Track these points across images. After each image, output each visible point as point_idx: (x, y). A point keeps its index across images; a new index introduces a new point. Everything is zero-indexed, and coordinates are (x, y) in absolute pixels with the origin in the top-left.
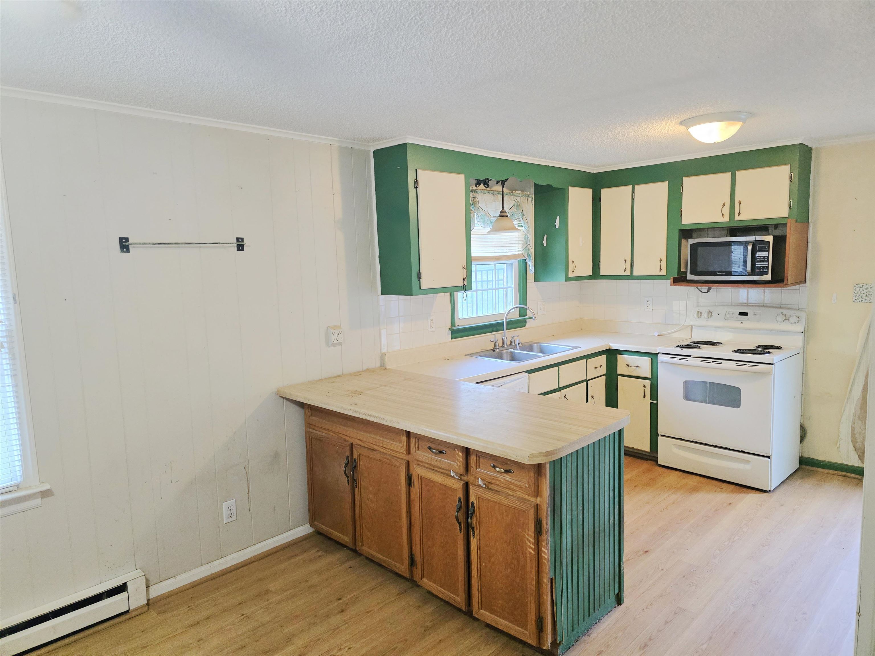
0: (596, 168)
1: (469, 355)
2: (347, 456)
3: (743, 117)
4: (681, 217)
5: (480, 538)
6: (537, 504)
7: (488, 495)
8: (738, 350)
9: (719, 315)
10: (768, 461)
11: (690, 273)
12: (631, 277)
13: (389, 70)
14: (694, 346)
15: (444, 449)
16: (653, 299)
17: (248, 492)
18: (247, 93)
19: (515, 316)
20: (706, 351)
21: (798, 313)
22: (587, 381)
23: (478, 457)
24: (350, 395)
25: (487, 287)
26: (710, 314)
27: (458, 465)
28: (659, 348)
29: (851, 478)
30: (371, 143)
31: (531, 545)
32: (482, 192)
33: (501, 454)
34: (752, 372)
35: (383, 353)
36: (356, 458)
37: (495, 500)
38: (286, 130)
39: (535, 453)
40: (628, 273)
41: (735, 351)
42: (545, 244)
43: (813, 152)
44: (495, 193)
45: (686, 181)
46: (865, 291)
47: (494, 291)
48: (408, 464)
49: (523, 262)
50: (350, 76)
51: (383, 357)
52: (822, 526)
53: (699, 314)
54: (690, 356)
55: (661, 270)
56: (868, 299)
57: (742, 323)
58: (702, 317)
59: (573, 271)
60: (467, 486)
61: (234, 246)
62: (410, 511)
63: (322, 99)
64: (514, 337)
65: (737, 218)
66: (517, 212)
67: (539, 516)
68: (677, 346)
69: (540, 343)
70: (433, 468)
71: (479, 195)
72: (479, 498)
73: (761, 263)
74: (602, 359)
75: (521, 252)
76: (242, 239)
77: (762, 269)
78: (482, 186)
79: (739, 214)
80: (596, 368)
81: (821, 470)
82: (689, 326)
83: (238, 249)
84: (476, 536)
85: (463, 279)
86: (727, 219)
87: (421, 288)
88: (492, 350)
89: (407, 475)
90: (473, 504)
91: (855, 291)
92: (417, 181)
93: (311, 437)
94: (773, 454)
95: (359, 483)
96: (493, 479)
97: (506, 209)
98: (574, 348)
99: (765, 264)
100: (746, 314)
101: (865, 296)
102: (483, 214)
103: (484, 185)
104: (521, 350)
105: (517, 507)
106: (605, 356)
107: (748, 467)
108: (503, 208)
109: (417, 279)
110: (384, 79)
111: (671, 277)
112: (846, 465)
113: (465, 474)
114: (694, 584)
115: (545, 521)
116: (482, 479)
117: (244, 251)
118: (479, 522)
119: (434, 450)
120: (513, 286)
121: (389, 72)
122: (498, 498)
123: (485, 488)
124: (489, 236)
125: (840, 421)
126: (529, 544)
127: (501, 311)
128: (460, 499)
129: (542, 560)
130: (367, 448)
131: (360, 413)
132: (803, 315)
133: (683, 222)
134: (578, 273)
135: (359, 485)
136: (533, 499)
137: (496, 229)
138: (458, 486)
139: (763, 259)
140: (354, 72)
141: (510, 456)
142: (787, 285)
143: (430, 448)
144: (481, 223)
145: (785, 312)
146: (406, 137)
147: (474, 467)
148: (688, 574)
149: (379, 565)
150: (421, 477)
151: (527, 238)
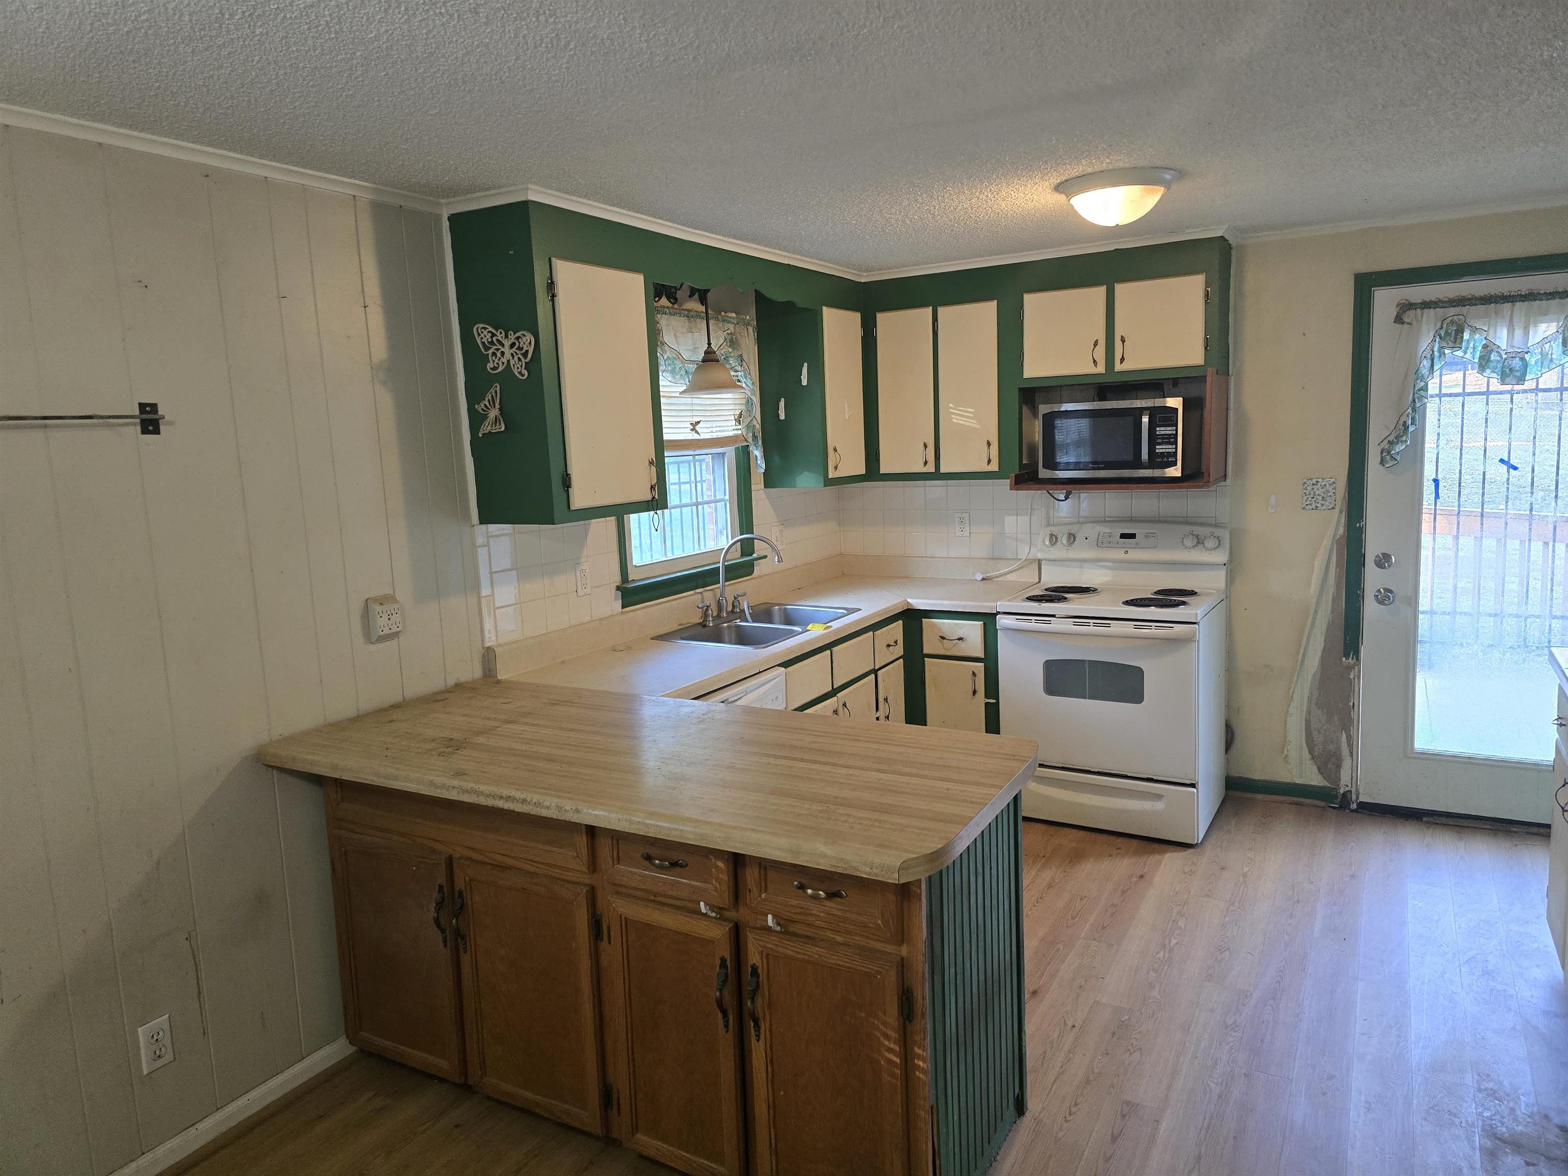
0: (865, 274)
1: (660, 638)
2: (439, 885)
3: (1168, 177)
4: (1023, 365)
5: (771, 1039)
6: (902, 959)
7: (792, 949)
8: (1132, 600)
9: (1086, 538)
10: (1194, 792)
11: (1044, 467)
12: (937, 475)
13: (544, 13)
14: (1056, 596)
15: (681, 857)
16: (970, 515)
17: (199, 993)
18: (170, 50)
19: (736, 557)
20: (1076, 605)
21: (1218, 532)
22: (875, 672)
23: (762, 869)
24: (441, 750)
25: (681, 501)
26: (1072, 537)
27: (716, 890)
28: (998, 603)
29: (1308, 805)
30: (443, 198)
31: (892, 1046)
32: (668, 311)
33: (833, 866)
34: (1162, 639)
35: (488, 648)
36: (463, 889)
37: (806, 957)
38: (252, 156)
39: (913, 859)
40: (931, 468)
41: (1127, 601)
42: (782, 416)
43: (1233, 252)
44: (690, 315)
45: (1029, 299)
46: (1320, 492)
47: (694, 508)
48: (592, 894)
49: (743, 451)
50: (444, 20)
51: (489, 657)
52: (1298, 901)
53: (1054, 539)
54: (1054, 616)
55: (989, 461)
56: (1327, 503)
57: (1126, 552)
58: (1059, 543)
59: (836, 468)
60: (737, 934)
61: (135, 424)
62: (600, 994)
63: (360, 79)
64: (739, 596)
65: (1118, 367)
66: (732, 354)
67: (905, 981)
68: (1027, 598)
69: (783, 605)
70: (654, 899)
71: (661, 318)
72: (768, 955)
73: (1164, 447)
74: (897, 630)
75: (740, 432)
76: (154, 407)
77: (1165, 456)
78: (664, 301)
79: (1122, 360)
80: (889, 646)
81: (1260, 797)
82: (1034, 560)
83: (145, 431)
84: (762, 1036)
85: (652, 487)
86: (1101, 369)
87: (572, 508)
88: (700, 624)
89: (590, 917)
90: (755, 969)
91: (1305, 491)
92: (552, 283)
93: (343, 849)
94: (1199, 781)
95: (473, 942)
96: (800, 914)
97: (714, 347)
98: (851, 611)
99: (1168, 448)
100: (1132, 536)
101: (1321, 498)
102: (670, 356)
103: (668, 298)
104: (754, 622)
105: (858, 967)
106: (901, 622)
107: (1159, 805)
108: (709, 344)
109: (562, 489)
110: (524, 37)
111: (1011, 475)
112: (1298, 785)
113: (734, 907)
114: (1136, 1048)
115: (920, 992)
116: (774, 916)
117: (159, 434)
118: (769, 1005)
119: (657, 862)
120: (727, 497)
121: (542, 18)
122: (813, 951)
123: (781, 932)
124: (683, 401)
125: (1288, 712)
126: (886, 1043)
127: (711, 546)
128: (723, 961)
129: (915, 1074)
130: (489, 864)
131: (479, 793)
132: (1226, 536)
133: (1027, 375)
134: (843, 472)
135: (473, 946)
136: (890, 948)
137: (695, 387)
138: (718, 932)
139: (1166, 438)
140: (458, 11)
141: (857, 870)
142: (1207, 484)
143: (648, 858)
144: (668, 375)
145: (1197, 530)
146: (528, 189)
147: (755, 890)
148: (1118, 1027)
149: (525, 1111)
150: (626, 918)
151: (750, 404)
